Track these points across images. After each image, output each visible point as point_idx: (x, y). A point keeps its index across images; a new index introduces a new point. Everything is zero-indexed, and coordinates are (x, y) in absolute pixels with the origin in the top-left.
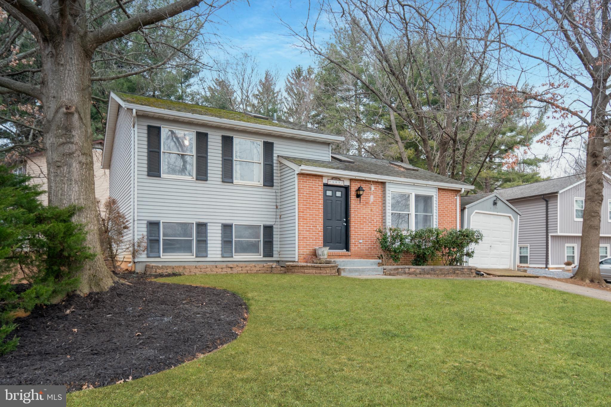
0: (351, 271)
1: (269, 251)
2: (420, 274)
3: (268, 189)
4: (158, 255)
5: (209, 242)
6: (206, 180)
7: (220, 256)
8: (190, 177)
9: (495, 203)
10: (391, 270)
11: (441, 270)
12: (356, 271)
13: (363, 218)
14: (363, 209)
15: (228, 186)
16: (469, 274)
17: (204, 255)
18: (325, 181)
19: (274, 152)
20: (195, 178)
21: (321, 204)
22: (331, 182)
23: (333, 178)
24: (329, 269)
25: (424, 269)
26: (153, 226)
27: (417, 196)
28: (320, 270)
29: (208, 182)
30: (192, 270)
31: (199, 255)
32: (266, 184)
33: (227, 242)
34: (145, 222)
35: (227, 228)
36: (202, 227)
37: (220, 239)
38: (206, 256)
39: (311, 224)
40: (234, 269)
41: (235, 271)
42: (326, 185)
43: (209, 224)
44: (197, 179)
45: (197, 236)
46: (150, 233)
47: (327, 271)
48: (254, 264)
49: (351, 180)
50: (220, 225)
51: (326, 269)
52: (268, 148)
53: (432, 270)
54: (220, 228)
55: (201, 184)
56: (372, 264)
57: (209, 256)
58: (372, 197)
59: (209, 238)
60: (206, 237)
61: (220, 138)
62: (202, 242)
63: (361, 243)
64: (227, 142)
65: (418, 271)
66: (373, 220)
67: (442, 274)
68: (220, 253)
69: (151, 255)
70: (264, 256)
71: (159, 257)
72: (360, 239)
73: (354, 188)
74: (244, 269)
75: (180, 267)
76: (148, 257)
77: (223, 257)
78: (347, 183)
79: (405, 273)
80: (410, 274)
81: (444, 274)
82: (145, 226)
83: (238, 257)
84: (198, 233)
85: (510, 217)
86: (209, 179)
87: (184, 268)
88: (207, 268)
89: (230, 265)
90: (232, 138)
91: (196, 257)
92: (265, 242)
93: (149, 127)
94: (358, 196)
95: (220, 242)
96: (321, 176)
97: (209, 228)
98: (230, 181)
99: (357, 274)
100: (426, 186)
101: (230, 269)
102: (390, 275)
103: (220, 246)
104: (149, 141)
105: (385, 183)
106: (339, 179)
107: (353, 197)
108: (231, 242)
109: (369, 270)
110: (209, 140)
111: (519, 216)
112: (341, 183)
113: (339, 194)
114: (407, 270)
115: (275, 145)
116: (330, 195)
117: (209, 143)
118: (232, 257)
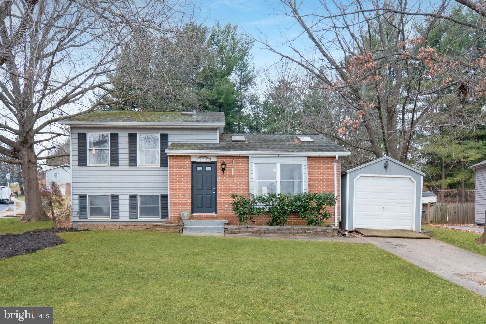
0: (191, 229)
1: (165, 214)
2: (265, 233)
3: (164, 169)
4: (85, 218)
5: (120, 208)
6: (118, 165)
7: (128, 218)
8: (107, 165)
9: (386, 167)
11: (288, 230)
12: (196, 229)
13: (230, 187)
14: (229, 180)
15: (133, 169)
16: (324, 234)
17: (116, 217)
18: (193, 159)
19: (169, 140)
20: (110, 165)
21: (189, 178)
22: (199, 160)
23: (201, 157)
24: (173, 227)
26: (82, 198)
27: (283, 166)
28: (166, 228)
29: (119, 167)
30: (99, 227)
31: (113, 217)
32: (162, 165)
33: (133, 208)
34: (78, 196)
35: (133, 198)
36: (115, 198)
37: (128, 206)
38: (118, 218)
39: (180, 193)
40: (128, 227)
41: (129, 228)
42: (193, 163)
43: (120, 196)
44: (111, 166)
45: (112, 205)
46: (80, 203)
47: (172, 229)
48: (144, 223)
49: (218, 157)
50: (128, 196)
51: (171, 228)
52: (164, 138)
53: (278, 229)
54: (128, 198)
55: (114, 168)
56: (218, 224)
57: (120, 218)
58: (233, 169)
59: (120, 206)
60: (118, 205)
61: (127, 135)
62: (115, 208)
63: (227, 207)
64: (133, 138)
65: (262, 231)
66: (240, 188)
67: (290, 233)
68: (128, 215)
69: (81, 217)
70: (162, 218)
71: (87, 218)
72: (227, 204)
73: (219, 163)
74: (136, 227)
75: (91, 225)
76: (80, 219)
77: (130, 218)
78: (214, 160)
79: (248, 232)
80: (253, 232)
81: (293, 233)
82: (78, 198)
83: (142, 218)
84: (112, 202)
85: (410, 178)
86: (119, 164)
87: (94, 226)
88: (109, 226)
90: (136, 134)
91: (111, 218)
92: (162, 208)
93: (79, 134)
94: (223, 170)
95: (128, 208)
96: (189, 156)
97: (120, 198)
98: (134, 164)
99: (198, 231)
100: (293, 156)
101: (125, 227)
102: (231, 233)
103: (128, 210)
104: (79, 143)
105: (248, 157)
106: (206, 157)
107: (219, 171)
108: (136, 208)
109: (210, 229)
110: (119, 138)
111: (422, 177)
112: (208, 160)
113: (209, 169)
114: (250, 230)
115: (169, 136)
116: (210, 170)
117: (119, 140)
118: (137, 218)
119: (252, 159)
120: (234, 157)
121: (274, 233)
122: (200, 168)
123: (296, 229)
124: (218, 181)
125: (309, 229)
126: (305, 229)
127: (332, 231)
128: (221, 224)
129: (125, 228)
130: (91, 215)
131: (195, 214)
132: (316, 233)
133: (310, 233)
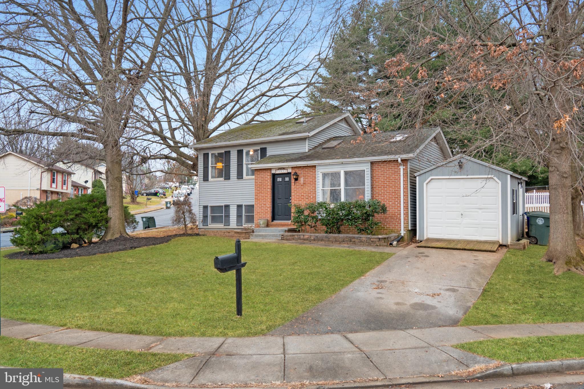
2: (314, 240)
5: (230, 216)
8: (222, 179)
9: (461, 166)
10: (287, 236)
11: (335, 238)
12: (260, 236)
13: (302, 195)
15: (241, 181)
17: (228, 224)
18: (273, 172)
19: (267, 153)
22: (278, 172)
23: (279, 169)
24: (244, 234)
25: (317, 237)
26: (205, 207)
27: (346, 173)
29: (230, 180)
31: (225, 225)
33: (239, 217)
34: (202, 206)
35: (239, 207)
36: (227, 207)
37: (236, 214)
38: (229, 225)
39: (263, 203)
42: (274, 175)
43: (230, 206)
44: (225, 179)
45: (225, 213)
46: (204, 212)
49: (292, 168)
50: (236, 205)
52: (263, 151)
53: (326, 237)
54: (236, 207)
55: (227, 182)
56: (280, 231)
58: (302, 179)
60: (229, 213)
61: (237, 152)
62: (227, 216)
64: (240, 154)
67: (336, 241)
68: (236, 223)
69: (204, 224)
71: (208, 225)
75: (211, 231)
76: (203, 226)
77: (237, 226)
78: (290, 171)
79: (300, 239)
81: (339, 241)
82: (202, 208)
83: (245, 226)
84: (225, 211)
85: (492, 178)
86: (231, 178)
89: (228, 230)
90: (243, 150)
91: (223, 226)
93: (204, 154)
94: (296, 179)
95: (236, 216)
96: (270, 169)
97: (230, 208)
98: (241, 178)
99: (261, 238)
100: (356, 163)
102: (287, 240)
103: (236, 218)
104: (204, 162)
105: (315, 166)
106: (284, 169)
107: (293, 181)
108: (241, 216)
109: (270, 235)
110: (231, 154)
111: (509, 176)
112: (285, 171)
113: (287, 179)
114: (302, 237)
115: (267, 149)
116: (281, 180)
117: (231, 157)
118: (242, 226)
119: (319, 168)
120: (303, 167)
121: (322, 240)
122: (279, 179)
123: (342, 237)
124: (292, 191)
125: (354, 238)
126: (350, 237)
127: (377, 240)
128: (282, 231)
129: (227, 234)
130: (212, 223)
131: (276, 222)
132: (361, 241)
133: (355, 241)
